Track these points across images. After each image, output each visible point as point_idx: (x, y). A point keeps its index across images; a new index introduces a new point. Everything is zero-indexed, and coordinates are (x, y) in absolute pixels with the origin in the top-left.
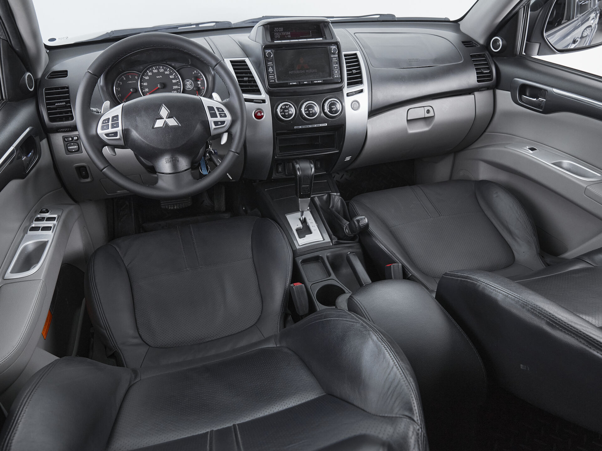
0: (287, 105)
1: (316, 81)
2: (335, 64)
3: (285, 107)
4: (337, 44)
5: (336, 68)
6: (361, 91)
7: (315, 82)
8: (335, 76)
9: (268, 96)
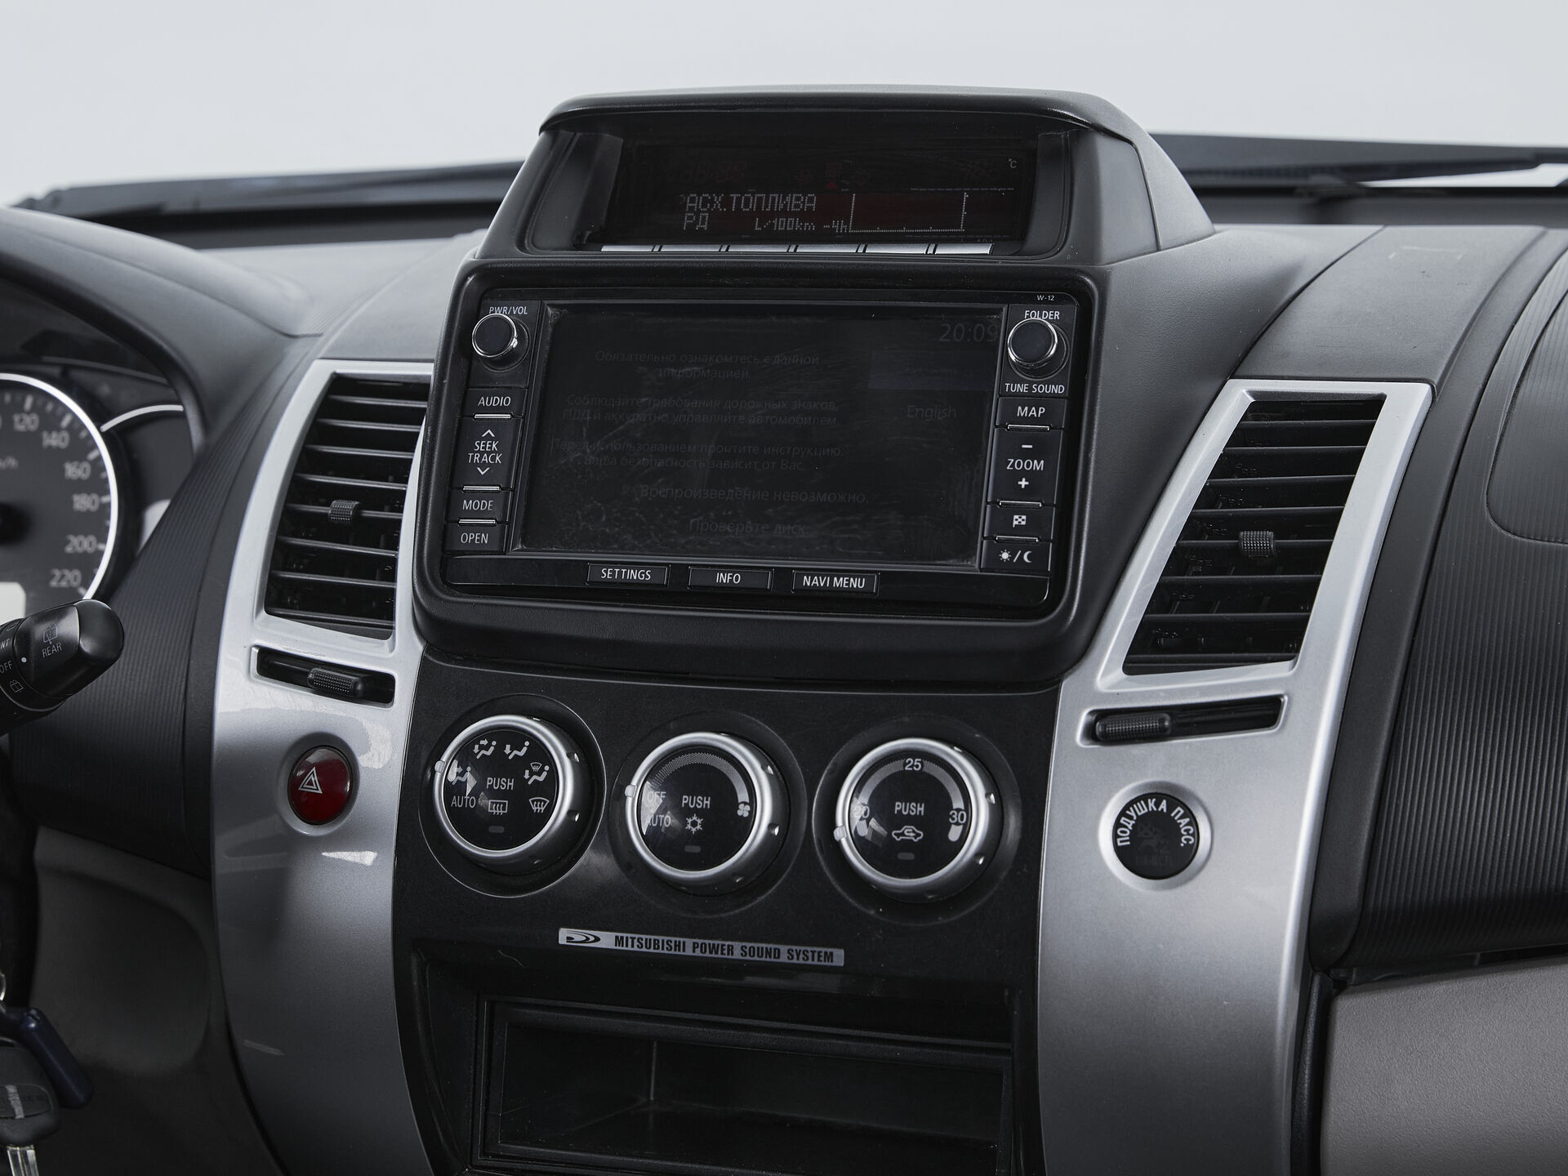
0: (516, 736)
1: (822, 573)
2: (1026, 455)
3: (500, 749)
4: (1076, 291)
5: (1023, 483)
6: (1262, 713)
7: (806, 581)
8: (1005, 556)
9: (429, 649)
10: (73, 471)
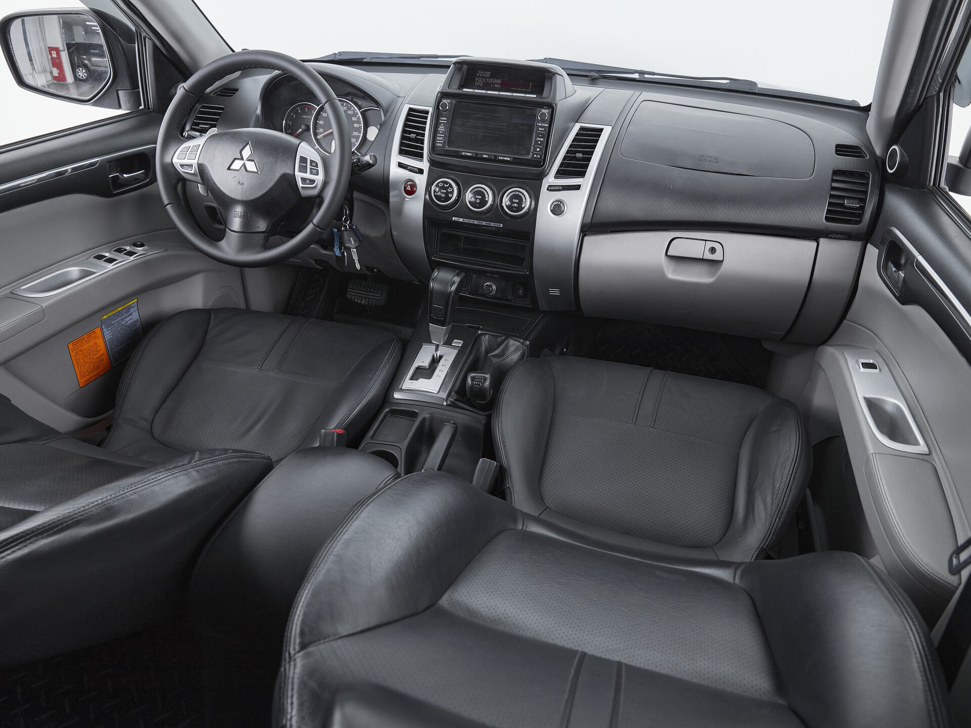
0: (447, 183)
1: (502, 156)
2: (540, 137)
3: (444, 184)
4: (551, 107)
6: (577, 187)
7: (500, 158)
8: (535, 156)
9: (430, 165)
10: (353, 119)
